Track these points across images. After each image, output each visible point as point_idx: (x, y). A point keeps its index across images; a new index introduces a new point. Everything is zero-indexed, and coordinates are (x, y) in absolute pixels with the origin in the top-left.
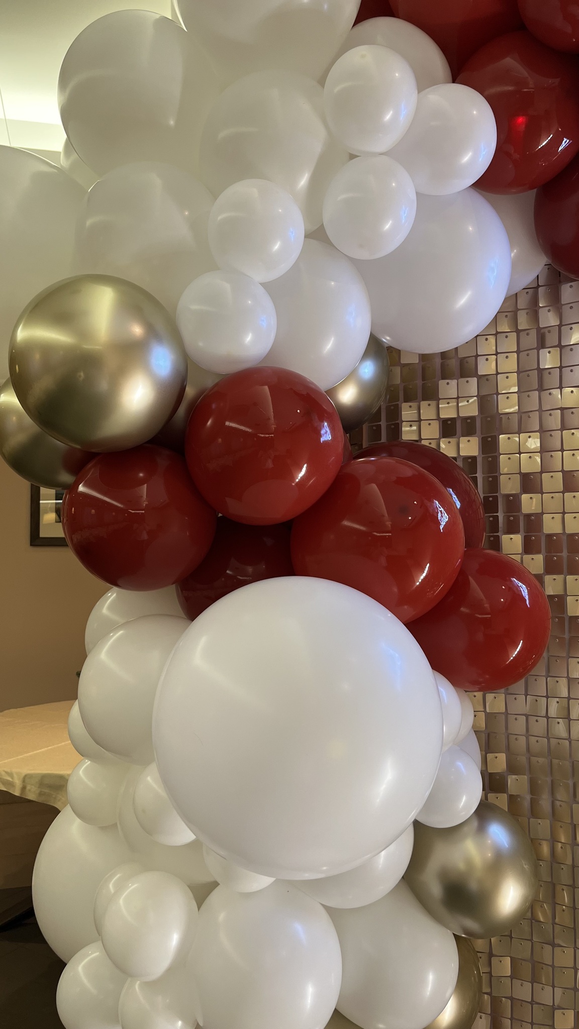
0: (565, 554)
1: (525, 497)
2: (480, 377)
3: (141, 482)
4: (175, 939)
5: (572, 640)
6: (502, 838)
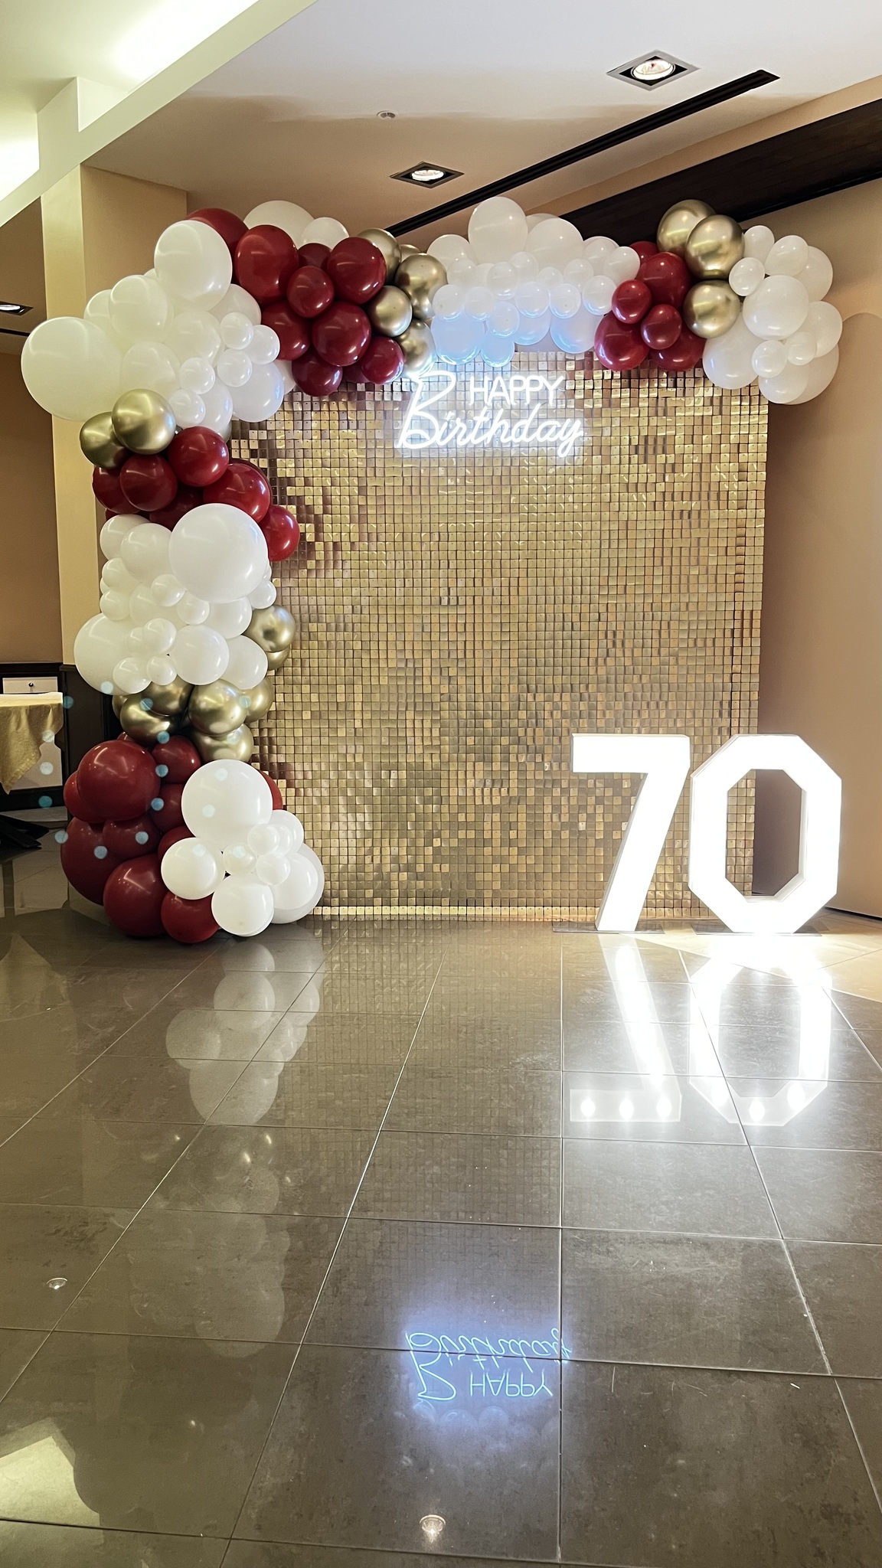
1: (288, 488)
2: (268, 431)
3: (154, 467)
4: (171, 640)
5: (309, 552)
6: (282, 613)
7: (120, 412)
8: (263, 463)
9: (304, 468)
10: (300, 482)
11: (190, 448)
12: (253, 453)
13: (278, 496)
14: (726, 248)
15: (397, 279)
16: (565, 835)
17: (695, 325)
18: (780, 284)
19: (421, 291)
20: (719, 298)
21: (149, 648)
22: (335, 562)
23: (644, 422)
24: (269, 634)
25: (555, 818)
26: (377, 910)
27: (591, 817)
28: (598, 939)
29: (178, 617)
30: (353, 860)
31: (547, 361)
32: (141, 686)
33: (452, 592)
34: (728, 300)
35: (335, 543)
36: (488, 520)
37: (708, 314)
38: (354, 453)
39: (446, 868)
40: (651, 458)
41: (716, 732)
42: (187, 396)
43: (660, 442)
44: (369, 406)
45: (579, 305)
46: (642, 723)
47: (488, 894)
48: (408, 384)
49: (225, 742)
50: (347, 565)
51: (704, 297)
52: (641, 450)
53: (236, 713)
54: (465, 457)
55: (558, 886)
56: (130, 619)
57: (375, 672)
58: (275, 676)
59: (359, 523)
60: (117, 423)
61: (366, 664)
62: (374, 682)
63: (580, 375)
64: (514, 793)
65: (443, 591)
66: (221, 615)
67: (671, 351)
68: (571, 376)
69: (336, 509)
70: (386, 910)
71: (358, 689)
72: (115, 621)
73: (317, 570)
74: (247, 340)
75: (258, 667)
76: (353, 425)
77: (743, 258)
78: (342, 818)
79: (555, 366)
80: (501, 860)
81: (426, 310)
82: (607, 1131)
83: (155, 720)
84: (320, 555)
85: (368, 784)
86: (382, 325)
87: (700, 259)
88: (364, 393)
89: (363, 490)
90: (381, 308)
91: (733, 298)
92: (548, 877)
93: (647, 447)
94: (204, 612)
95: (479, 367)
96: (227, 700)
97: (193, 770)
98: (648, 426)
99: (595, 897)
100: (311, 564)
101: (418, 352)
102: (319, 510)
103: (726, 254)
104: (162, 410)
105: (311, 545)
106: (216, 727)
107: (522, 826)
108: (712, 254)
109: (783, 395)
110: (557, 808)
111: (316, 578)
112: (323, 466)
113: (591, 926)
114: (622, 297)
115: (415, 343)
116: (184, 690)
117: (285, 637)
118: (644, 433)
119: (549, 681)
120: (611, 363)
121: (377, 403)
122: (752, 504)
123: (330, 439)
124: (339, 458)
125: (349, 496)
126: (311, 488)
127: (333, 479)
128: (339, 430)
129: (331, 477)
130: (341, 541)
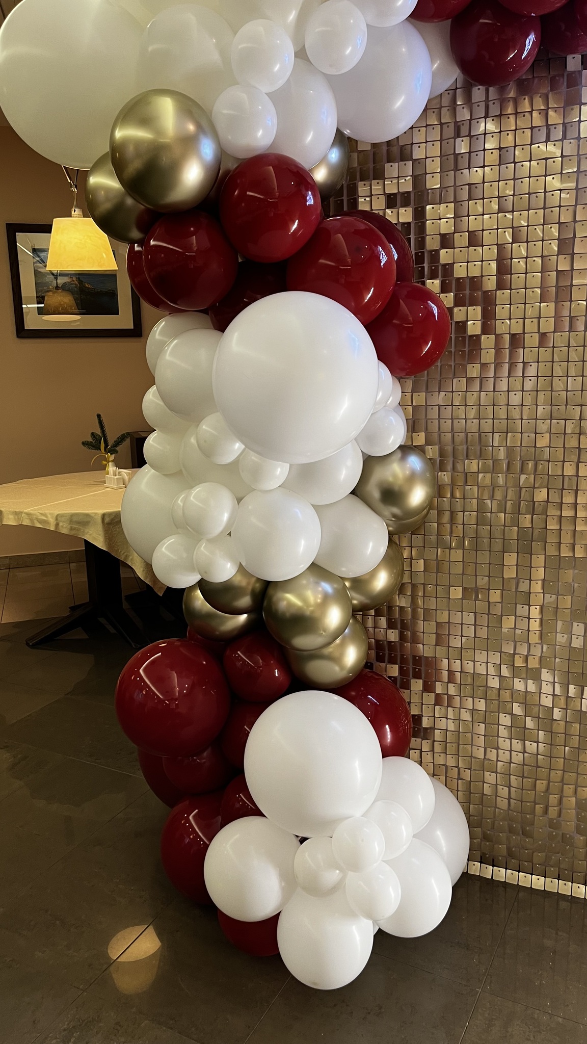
0: (467, 292)
1: (443, 252)
2: (414, 161)
5: (471, 352)
8: (405, 215)
9: (468, 216)
10: (461, 239)
12: (392, 201)
13: (426, 265)
22: (512, 365)
24: (394, 494)
29: (240, 480)
30: (516, 804)
32: (192, 578)
35: (513, 337)
38: (554, 182)
50: (532, 371)
56: (181, 475)
57: (567, 538)
59: (556, 303)
61: (552, 525)
62: (565, 553)
66: (308, 476)
69: (517, 280)
71: (539, 560)
72: (165, 475)
73: (482, 379)
75: (373, 545)
76: (558, 133)
83: (223, 613)
84: (488, 356)
88: (580, 73)
94: (278, 473)
96: (320, 599)
100: (474, 370)
102: (490, 284)
105: (475, 340)
106: (305, 641)
111: (480, 391)
112: (500, 210)
116: (256, 585)
123: (515, 162)
124: (529, 194)
125: (542, 257)
126: (480, 249)
127: (516, 231)
128: (531, 144)
129: (513, 228)
130: (524, 333)
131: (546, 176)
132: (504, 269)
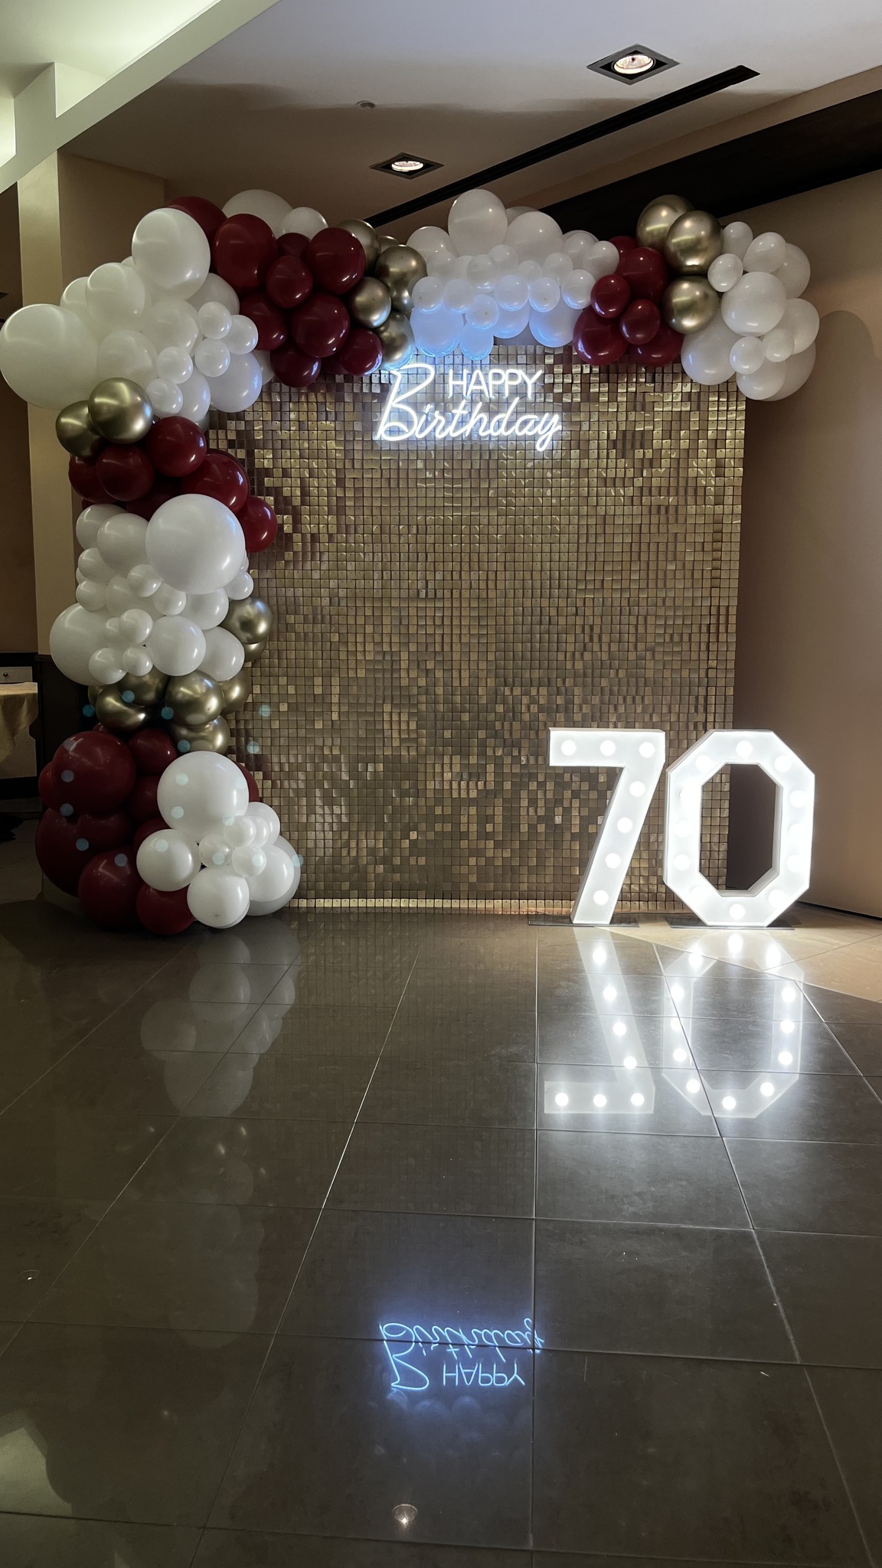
0: (283, 506)
1: (266, 478)
2: (246, 421)
3: (131, 457)
4: (148, 631)
5: (286, 544)
6: (260, 605)
7: (97, 400)
8: (241, 454)
9: (282, 458)
10: (278, 472)
11: (168, 438)
12: (231, 444)
13: (255, 487)
14: (705, 244)
15: (376, 271)
16: (541, 828)
17: (674, 320)
18: (758, 282)
19: (402, 282)
20: (698, 293)
21: (126, 638)
22: (313, 553)
23: (622, 417)
24: (248, 625)
25: (532, 811)
26: (354, 903)
27: (567, 812)
28: (573, 932)
29: (156, 608)
30: (329, 852)
31: (526, 354)
32: (118, 676)
33: (431, 585)
34: (706, 296)
35: (312, 535)
36: (466, 513)
37: (688, 309)
38: (332, 444)
39: (422, 861)
40: (629, 454)
41: (691, 727)
42: (165, 386)
43: (638, 437)
44: (348, 398)
45: (558, 300)
46: (619, 719)
47: (464, 887)
48: (387, 376)
49: (203, 734)
50: (325, 557)
51: (685, 292)
52: (619, 445)
53: (213, 704)
54: (444, 450)
55: (533, 879)
56: (107, 609)
57: (352, 665)
58: (252, 667)
59: (337, 516)
60: (94, 410)
61: (343, 656)
62: (352, 674)
63: (558, 370)
64: (491, 786)
65: (421, 584)
66: (198, 605)
67: (650, 345)
68: (550, 370)
69: (313, 501)
70: (362, 903)
71: (335, 681)
72: (90, 611)
73: (295, 562)
74: (225, 328)
75: (235, 659)
76: (332, 416)
77: (722, 254)
78: (319, 810)
79: (534, 361)
80: (478, 853)
81: (406, 302)
82: (581, 1124)
83: (131, 711)
84: (298, 546)
85: (345, 777)
86: (361, 317)
87: (679, 254)
88: (343, 384)
89: (341, 482)
90: (361, 299)
91: (710, 293)
92: (524, 870)
93: (626, 443)
94: (180, 603)
95: (458, 360)
96: (204, 691)
97: (168, 762)
98: (626, 421)
99: (570, 890)
100: (289, 555)
101: (398, 342)
102: (297, 501)
103: (705, 250)
104: (139, 399)
105: (289, 537)
106: (194, 718)
107: (499, 819)
108: (692, 249)
109: (760, 390)
110: (533, 802)
111: (294, 569)
112: (301, 457)
113: (566, 919)
114: (601, 291)
115: (394, 335)
116: (160, 681)
117: (262, 628)
118: (623, 427)
119: (527, 675)
120: (589, 357)
121: (355, 395)
122: (729, 500)
123: (308, 430)
124: (318, 450)
125: (327, 487)
126: (289, 479)
127: (311, 470)
128: (317, 421)
129: (309, 468)
130: (319, 533)
131: (327, 440)
132: (305, 493)
